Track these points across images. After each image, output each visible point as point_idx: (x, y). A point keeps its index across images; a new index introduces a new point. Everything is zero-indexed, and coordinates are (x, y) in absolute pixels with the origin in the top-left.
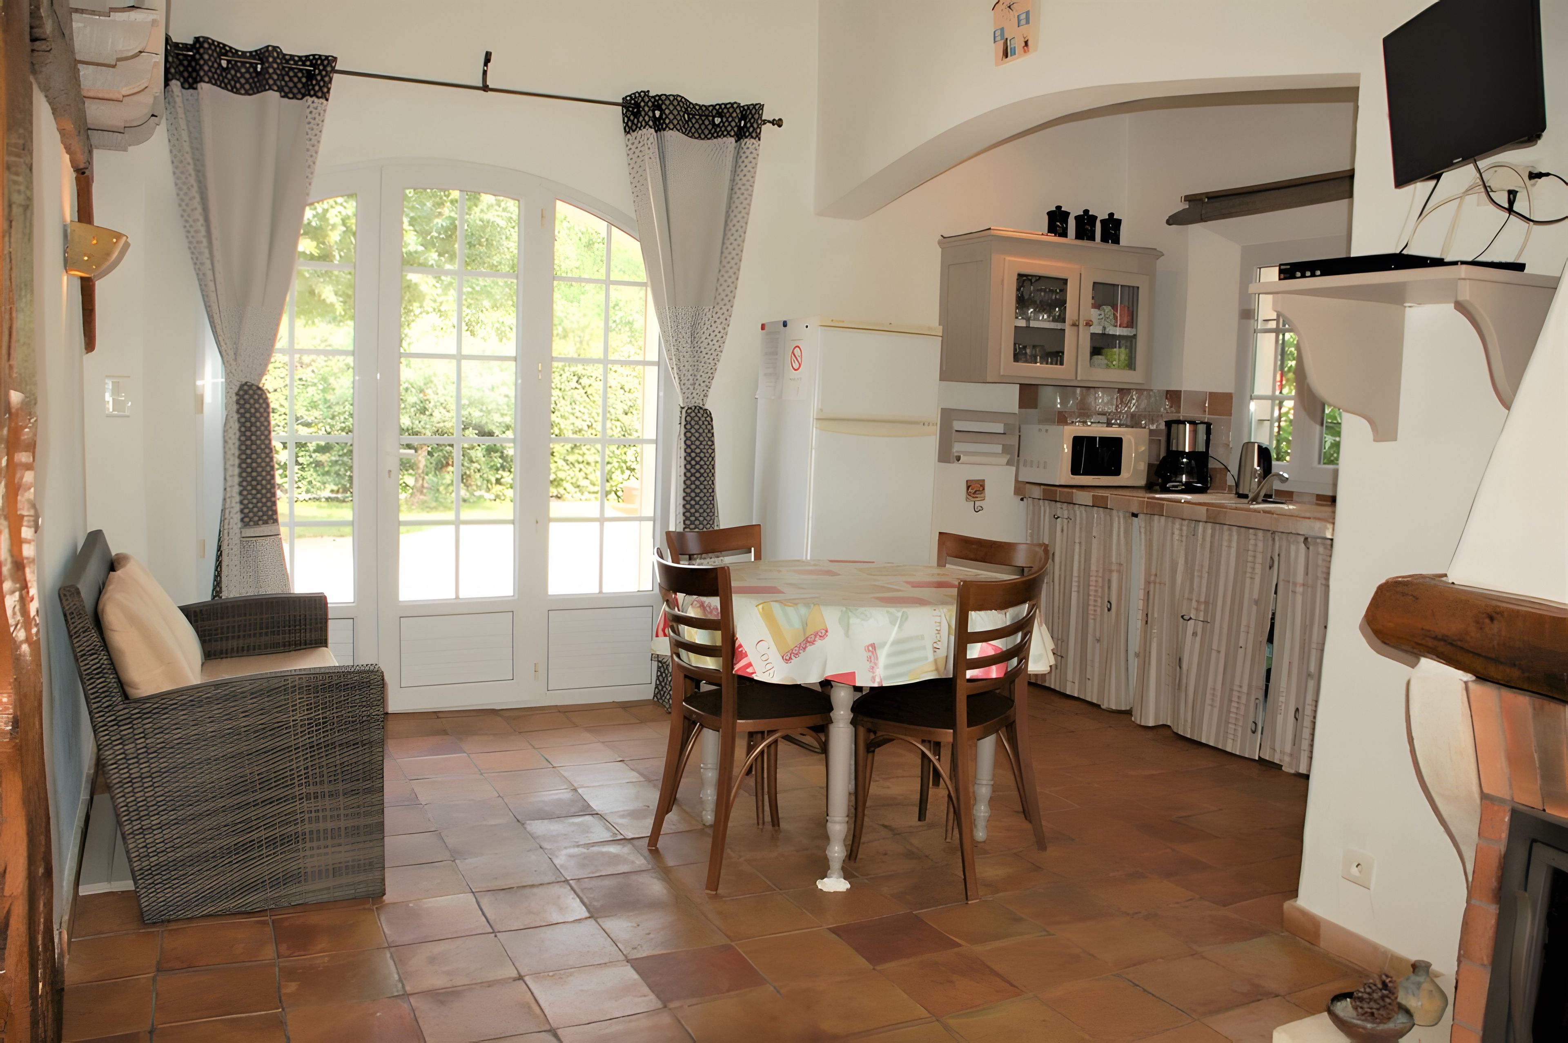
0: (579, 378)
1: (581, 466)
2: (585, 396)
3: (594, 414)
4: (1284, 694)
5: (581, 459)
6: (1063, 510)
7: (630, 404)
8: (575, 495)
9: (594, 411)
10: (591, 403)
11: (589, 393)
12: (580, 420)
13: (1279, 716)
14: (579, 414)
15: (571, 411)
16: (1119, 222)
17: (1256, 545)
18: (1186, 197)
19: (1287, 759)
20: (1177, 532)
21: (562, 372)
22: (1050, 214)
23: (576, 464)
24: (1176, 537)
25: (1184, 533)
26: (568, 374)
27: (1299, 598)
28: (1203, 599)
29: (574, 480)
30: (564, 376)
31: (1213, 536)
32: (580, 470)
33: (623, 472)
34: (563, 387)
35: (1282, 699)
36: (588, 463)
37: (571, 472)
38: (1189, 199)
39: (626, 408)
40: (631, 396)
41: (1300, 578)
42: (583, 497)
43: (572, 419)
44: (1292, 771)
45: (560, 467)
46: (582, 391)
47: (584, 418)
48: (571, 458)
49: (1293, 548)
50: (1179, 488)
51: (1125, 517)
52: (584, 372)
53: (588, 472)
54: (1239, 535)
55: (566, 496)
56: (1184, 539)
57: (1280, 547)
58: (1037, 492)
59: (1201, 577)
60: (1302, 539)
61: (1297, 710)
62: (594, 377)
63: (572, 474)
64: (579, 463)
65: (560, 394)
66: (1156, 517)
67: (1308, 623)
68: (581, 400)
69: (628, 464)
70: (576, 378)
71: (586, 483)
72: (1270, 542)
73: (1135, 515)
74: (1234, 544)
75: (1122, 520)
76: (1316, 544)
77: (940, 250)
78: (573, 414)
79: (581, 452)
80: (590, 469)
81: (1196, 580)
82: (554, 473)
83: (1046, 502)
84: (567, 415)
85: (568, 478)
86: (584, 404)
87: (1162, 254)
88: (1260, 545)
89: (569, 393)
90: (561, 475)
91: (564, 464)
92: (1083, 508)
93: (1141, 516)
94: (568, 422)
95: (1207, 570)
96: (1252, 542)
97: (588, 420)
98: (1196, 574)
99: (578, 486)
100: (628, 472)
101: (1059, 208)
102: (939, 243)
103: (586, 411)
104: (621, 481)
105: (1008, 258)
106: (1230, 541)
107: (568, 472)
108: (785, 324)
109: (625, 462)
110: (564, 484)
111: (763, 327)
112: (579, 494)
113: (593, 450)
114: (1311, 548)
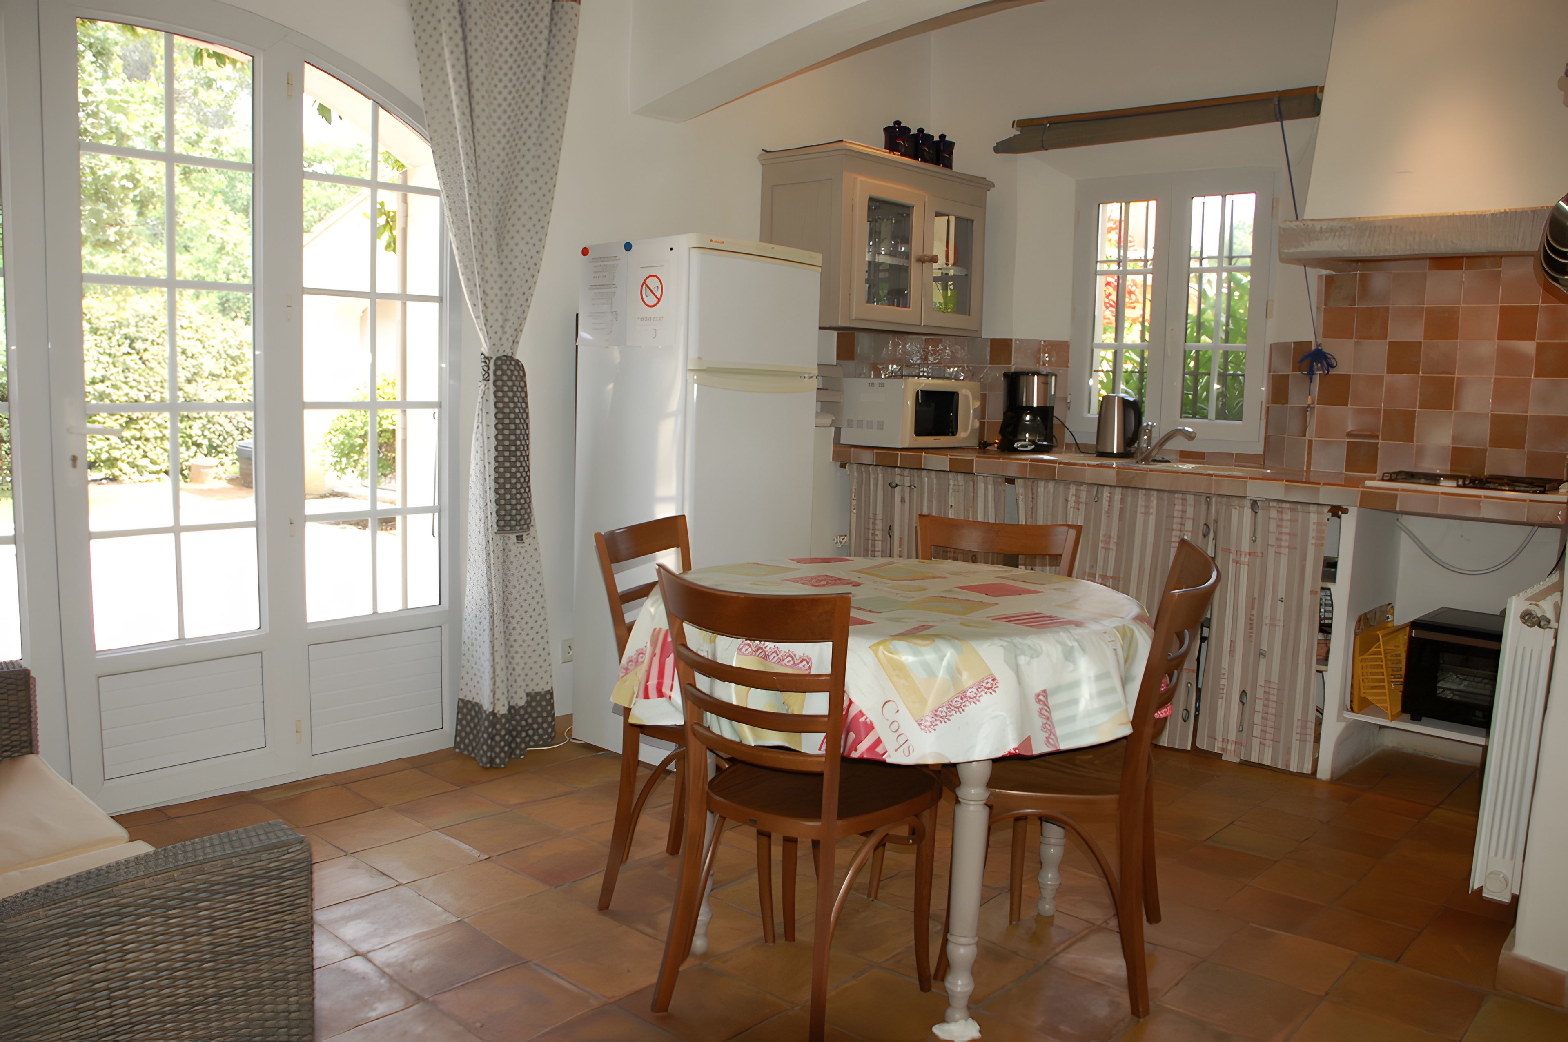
0: (132, 341)
1: (139, 442)
2: (140, 362)
3: (152, 384)
4: (1226, 676)
5: (138, 435)
6: (903, 478)
7: (193, 370)
8: (132, 476)
9: (151, 379)
10: (148, 371)
11: (145, 358)
12: (135, 389)
13: (1220, 701)
14: (134, 384)
15: (124, 380)
16: (951, 144)
17: (1184, 512)
18: (1019, 121)
19: (1231, 747)
20: (1072, 499)
21: (110, 334)
22: (886, 130)
23: (133, 441)
24: (1071, 504)
25: (1083, 499)
26: (118, 336)
27: (1244, 570)
28: (1110, 573)
29: (131, 460)
30: (114, 340)
31: (1123, 501)
32: (138, 447)
33: (188, 448)
34: (113, 351)
35: (1224, 682)
36: (147, 440)
37: (126, 450)
38: (1021, 124)
39: (189, 375)
40: (194, 362)
41: (1246, 547)
42: (143, 479)
43: (126, 389)
44: (1237, 760)
45: (113, 445)
46: (136, 357)
47: (140, 387)
48: (127, 434)
49: (1235, 513)
50: (1030, 448)
51: (995, 483)
52: (138, 335)
53: (146, 450)
54: (1159, 499)
55: (123, 477)
56: (1082, 507)
57: (1217, 512)
58: (867, 457)
59: (1107, 549)
60: (1248, 503)
61: (1243, 693)
62: (150, 340)
63: (129, 452)
64: (136, 439)
65: (110, 360)
66: (1042, 484)
67: (1256, 596)
68: (136, 367)
69: (194, 439)
70: (128, 341)
71: (146, 462)
72: (1204, 507)
73: (1011, 481)
74: (1153, 511)
75: (990, 487)
76: (1268, 509)
77: (761, 166)
78: (126, 383)
79: (138, 427)
80: (149, 447)
81: (1101, 553)
82: (107, 452)
83: (879, 469)
84: (119, 384)
85: (124, 457)
86: (140, 371)
87: (994, 186)
88: (1190, 511)
89: (121, 359)
90: (115, 454)
91: (119, 441)
92: (933, 474)
93: (1019, 482)
94: (121, 393)
95: (1115, 540)
96: (1178, 507)
97: (145, 389)
98: (1101, 545)
99: (137, 466)
100: (194, 448)
101: (897, 123)
102: (760, 159)
103: (142, 379)
104: (187, 458)
105: (860, 178)
106: (1147, 507)
107: (123, 451)
108: (628, 247)
109: (190, 436)
110: (119, 463)
111: (585, 252)
112: (137, 474)
113: (152, 424)
114: (1260, 512)
